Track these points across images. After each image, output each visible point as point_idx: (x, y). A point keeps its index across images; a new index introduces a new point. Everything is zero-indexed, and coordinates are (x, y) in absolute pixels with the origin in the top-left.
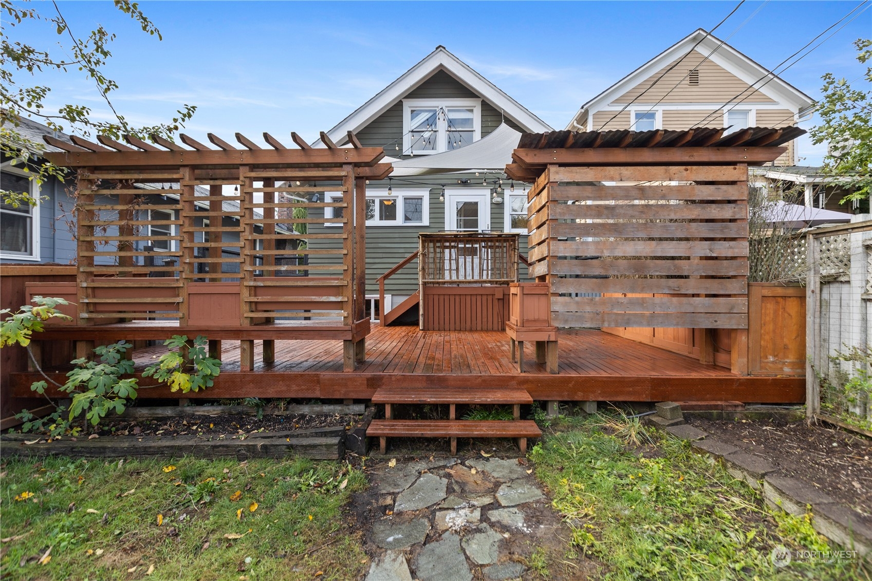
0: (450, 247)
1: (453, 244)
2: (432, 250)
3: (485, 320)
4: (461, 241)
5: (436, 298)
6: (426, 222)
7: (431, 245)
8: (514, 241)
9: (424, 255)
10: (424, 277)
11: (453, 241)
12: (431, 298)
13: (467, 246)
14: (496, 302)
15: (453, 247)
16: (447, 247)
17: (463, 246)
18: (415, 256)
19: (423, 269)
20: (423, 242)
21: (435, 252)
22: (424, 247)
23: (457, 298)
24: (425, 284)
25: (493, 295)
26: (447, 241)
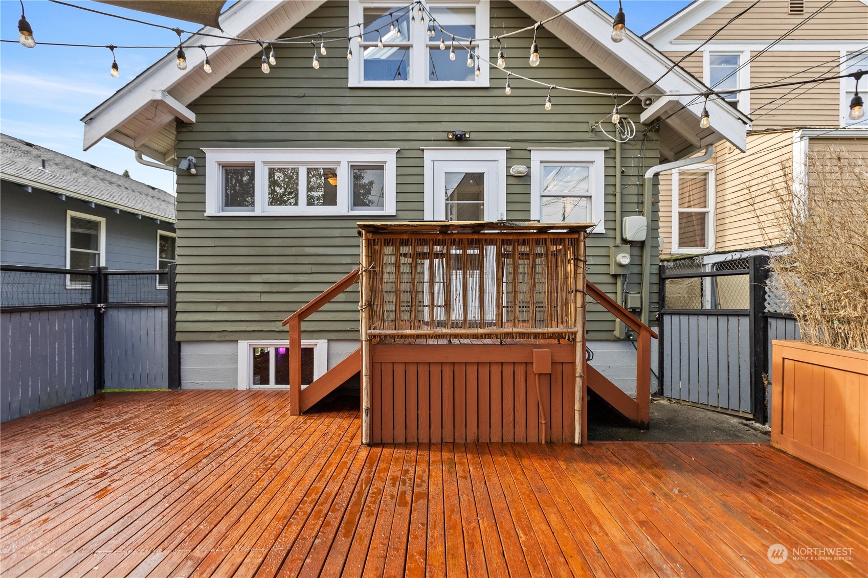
0: (432, 256)
1: (437, 249)
2: (389, 259)
3: (509, 419)
4: (455, 243)
5: (400, 370)
6: (390, 208)
7: (388, 250)
8: (575, 243)
9: (373, 274)
10: (371, 324)
11: (438, 243)
12: (388, 369)
13: (470, 252)
14: (534, 383)
15: (437, 255)
16: (424, 256)
17: (459, 252)
18: (354, 278)
19: (370, 304)
20: (370, 243)
21: (397, 265)
22: (371, 255)
23: (447, 371)
24: (371, 338)
25: (528, 364)
26: (425, 242)
